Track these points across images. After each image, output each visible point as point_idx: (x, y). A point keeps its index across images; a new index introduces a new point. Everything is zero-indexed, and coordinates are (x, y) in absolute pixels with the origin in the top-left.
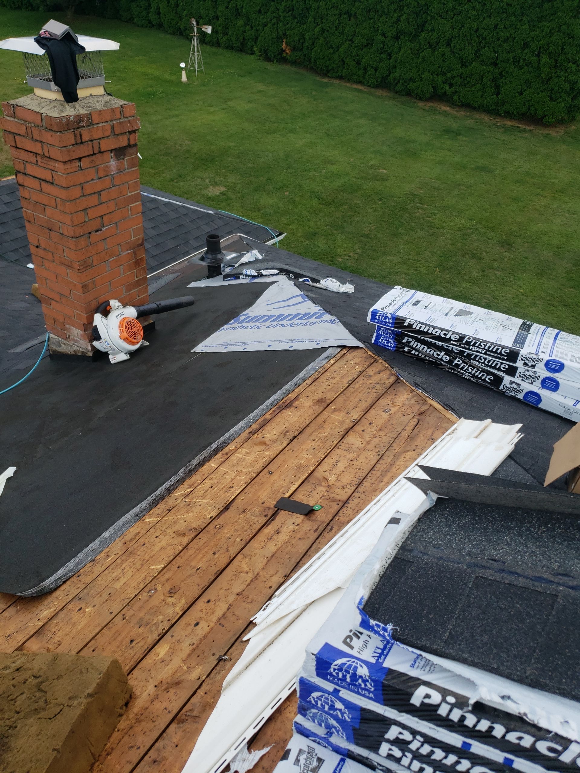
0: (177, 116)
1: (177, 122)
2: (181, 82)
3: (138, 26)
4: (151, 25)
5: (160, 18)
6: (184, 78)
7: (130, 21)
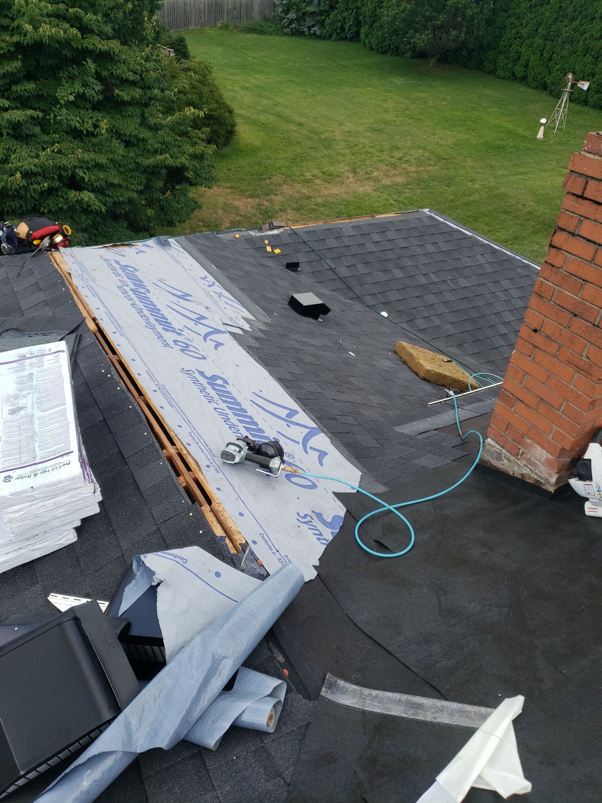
0: (525, 173)
1: (525, 180)
2: (536, 139)
3: (500, 78)
4: (514, 77)
5: (526, 71)
6: (540, 135)
7: (493, 72)
